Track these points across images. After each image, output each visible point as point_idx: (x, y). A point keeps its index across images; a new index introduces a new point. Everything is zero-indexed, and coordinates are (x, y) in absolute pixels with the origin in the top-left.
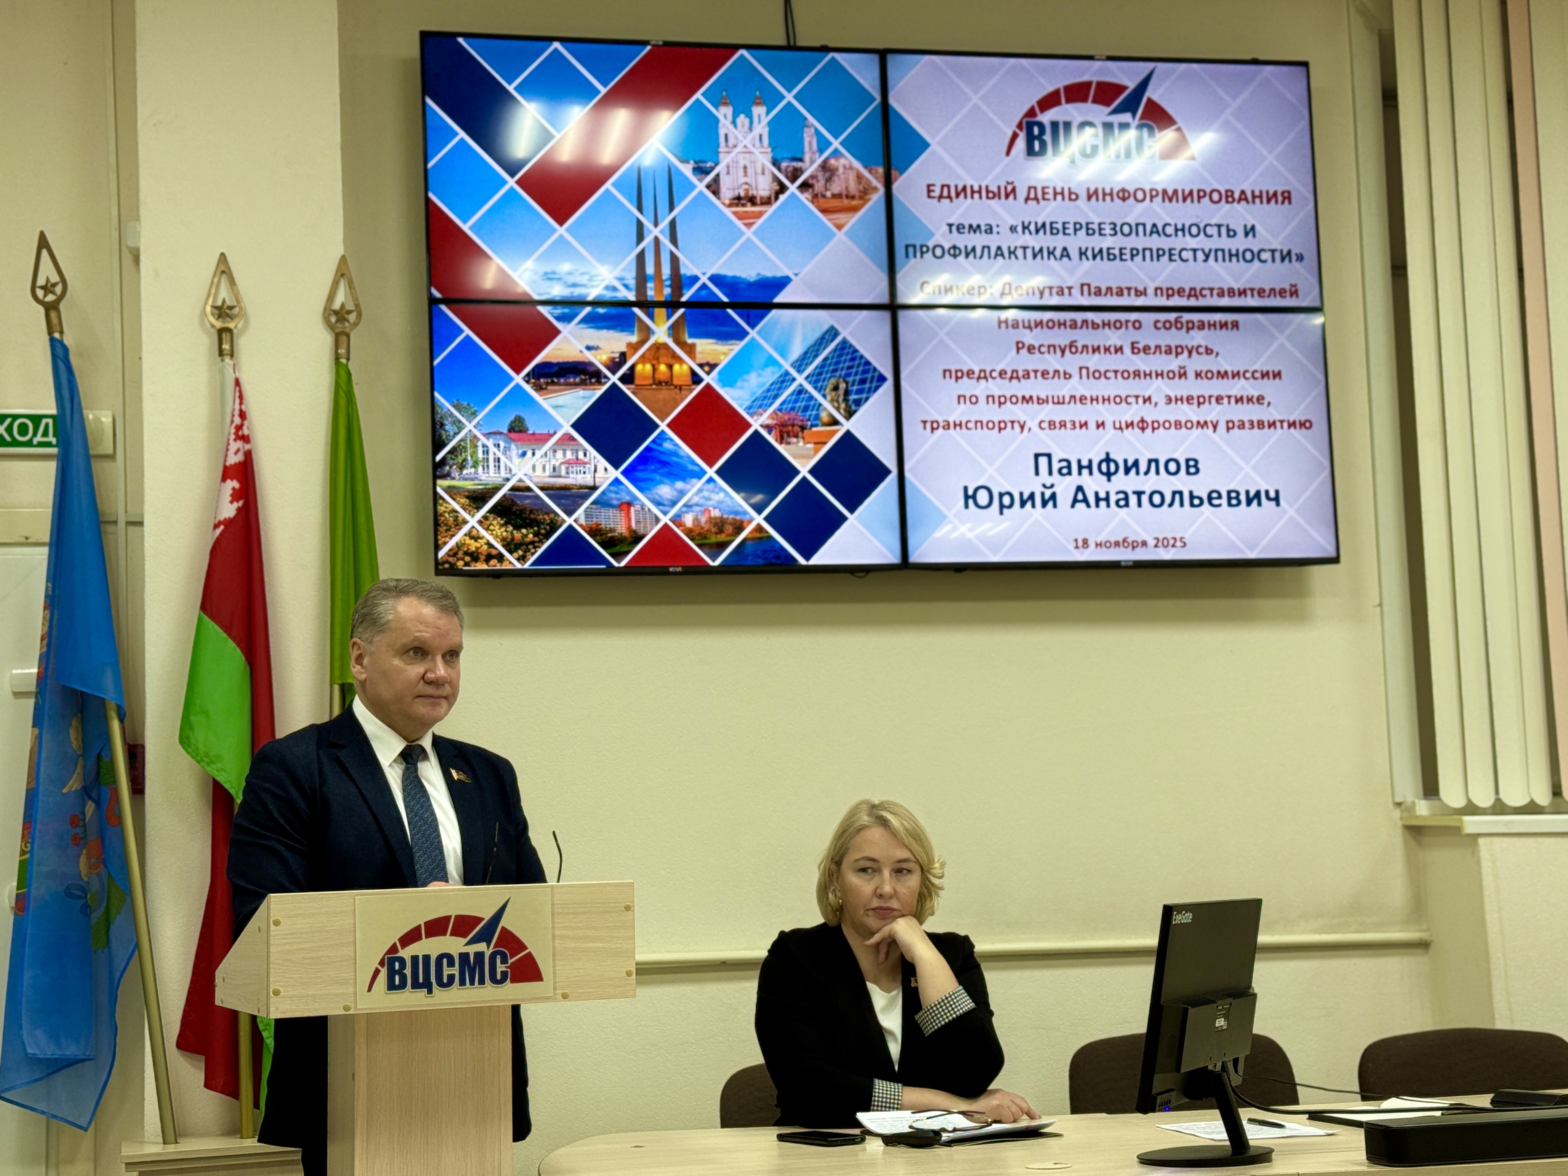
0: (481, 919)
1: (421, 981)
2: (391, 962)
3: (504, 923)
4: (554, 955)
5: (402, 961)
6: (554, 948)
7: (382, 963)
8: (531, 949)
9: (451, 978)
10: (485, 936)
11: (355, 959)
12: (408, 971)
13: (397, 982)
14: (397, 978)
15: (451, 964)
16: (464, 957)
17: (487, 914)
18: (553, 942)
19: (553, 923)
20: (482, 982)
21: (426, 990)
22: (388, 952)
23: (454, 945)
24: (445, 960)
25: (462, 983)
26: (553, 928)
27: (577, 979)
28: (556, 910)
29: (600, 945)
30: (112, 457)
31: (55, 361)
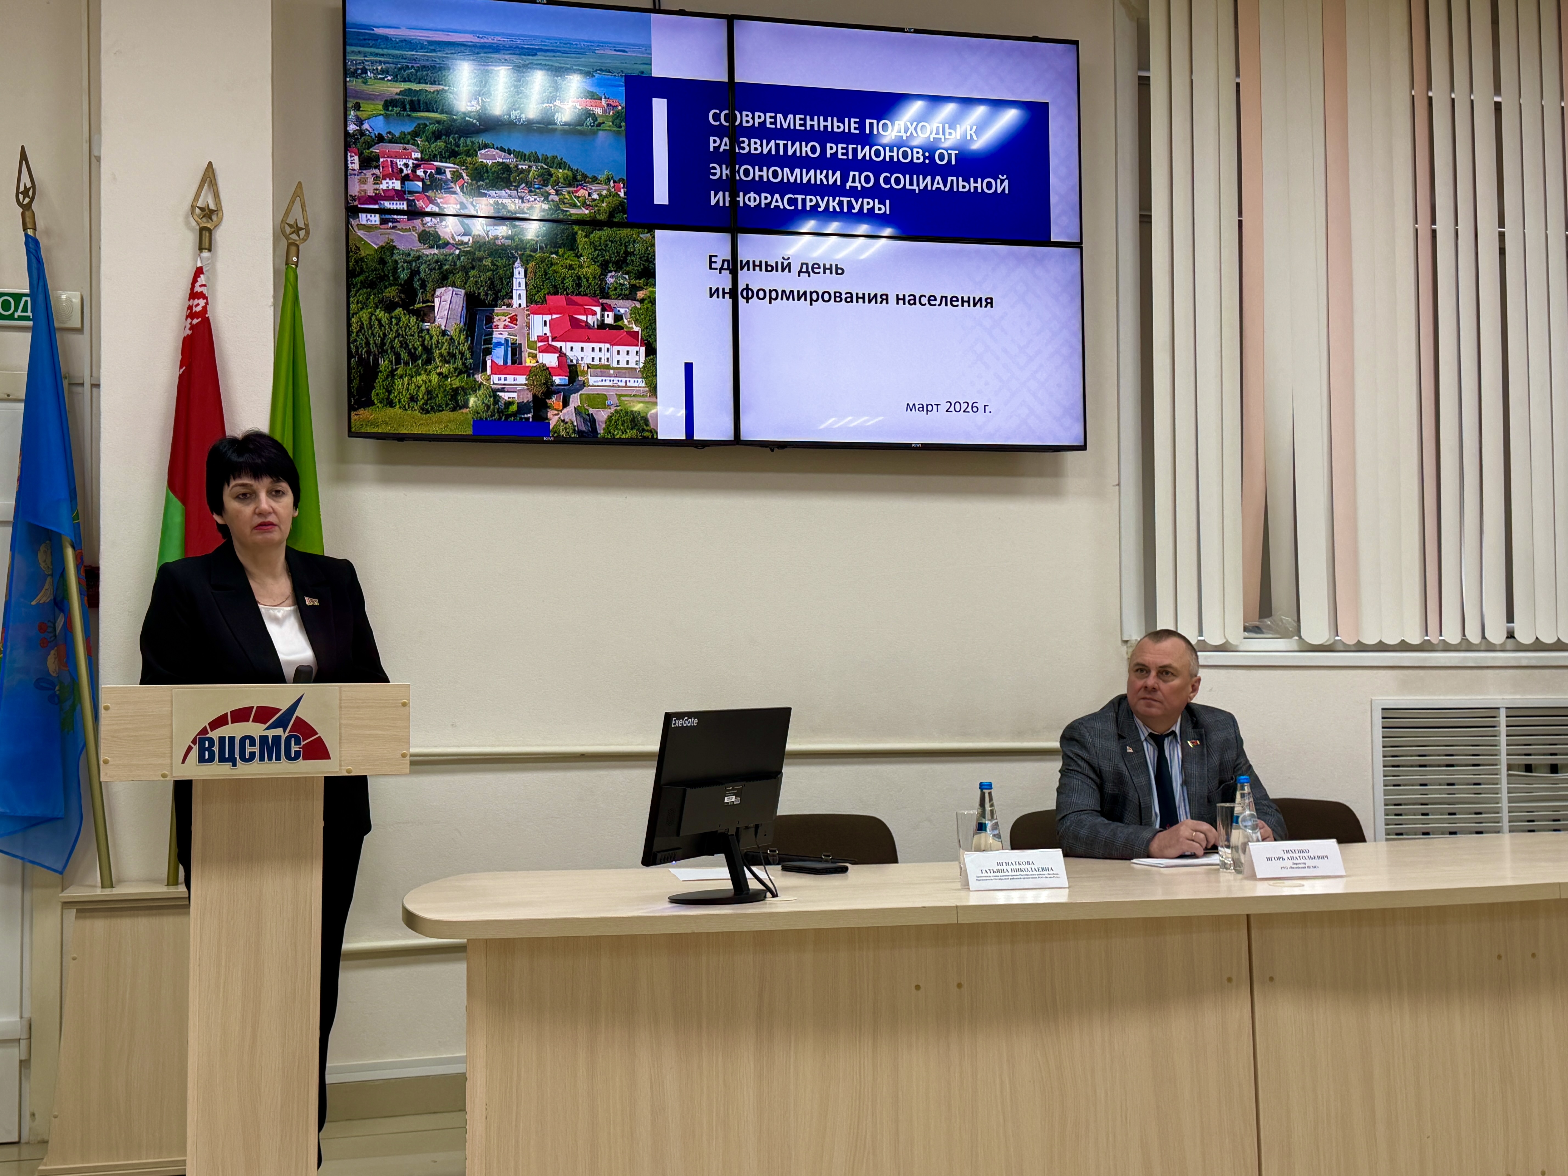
0: (279, 710)
1: (227, 756)
2: (202, 742)
3: (299, 713)
4: (340, 739)
5: (211, 741)
6: (340, 734)
7: (194, 742)
8: (321, 733)
9: (253, 755)
10: (282, 723)
11: (172, 738)
12: (216, 749)
13: (207, 757)
14: (207, 753)
16: (263, 739)
17: (284, 706)
18: (340, 729)
19: (340, 714)
20: (278, 758)
21: (231, 763)
22: (198, 734)
23: (256, 730)
24: (247, 741)
25: (262, 759)
26: (340, 718)
27: (359, 758)
28: (343, 705)
29: (380, 732)
30: (80, 330)
31: (28, 251)
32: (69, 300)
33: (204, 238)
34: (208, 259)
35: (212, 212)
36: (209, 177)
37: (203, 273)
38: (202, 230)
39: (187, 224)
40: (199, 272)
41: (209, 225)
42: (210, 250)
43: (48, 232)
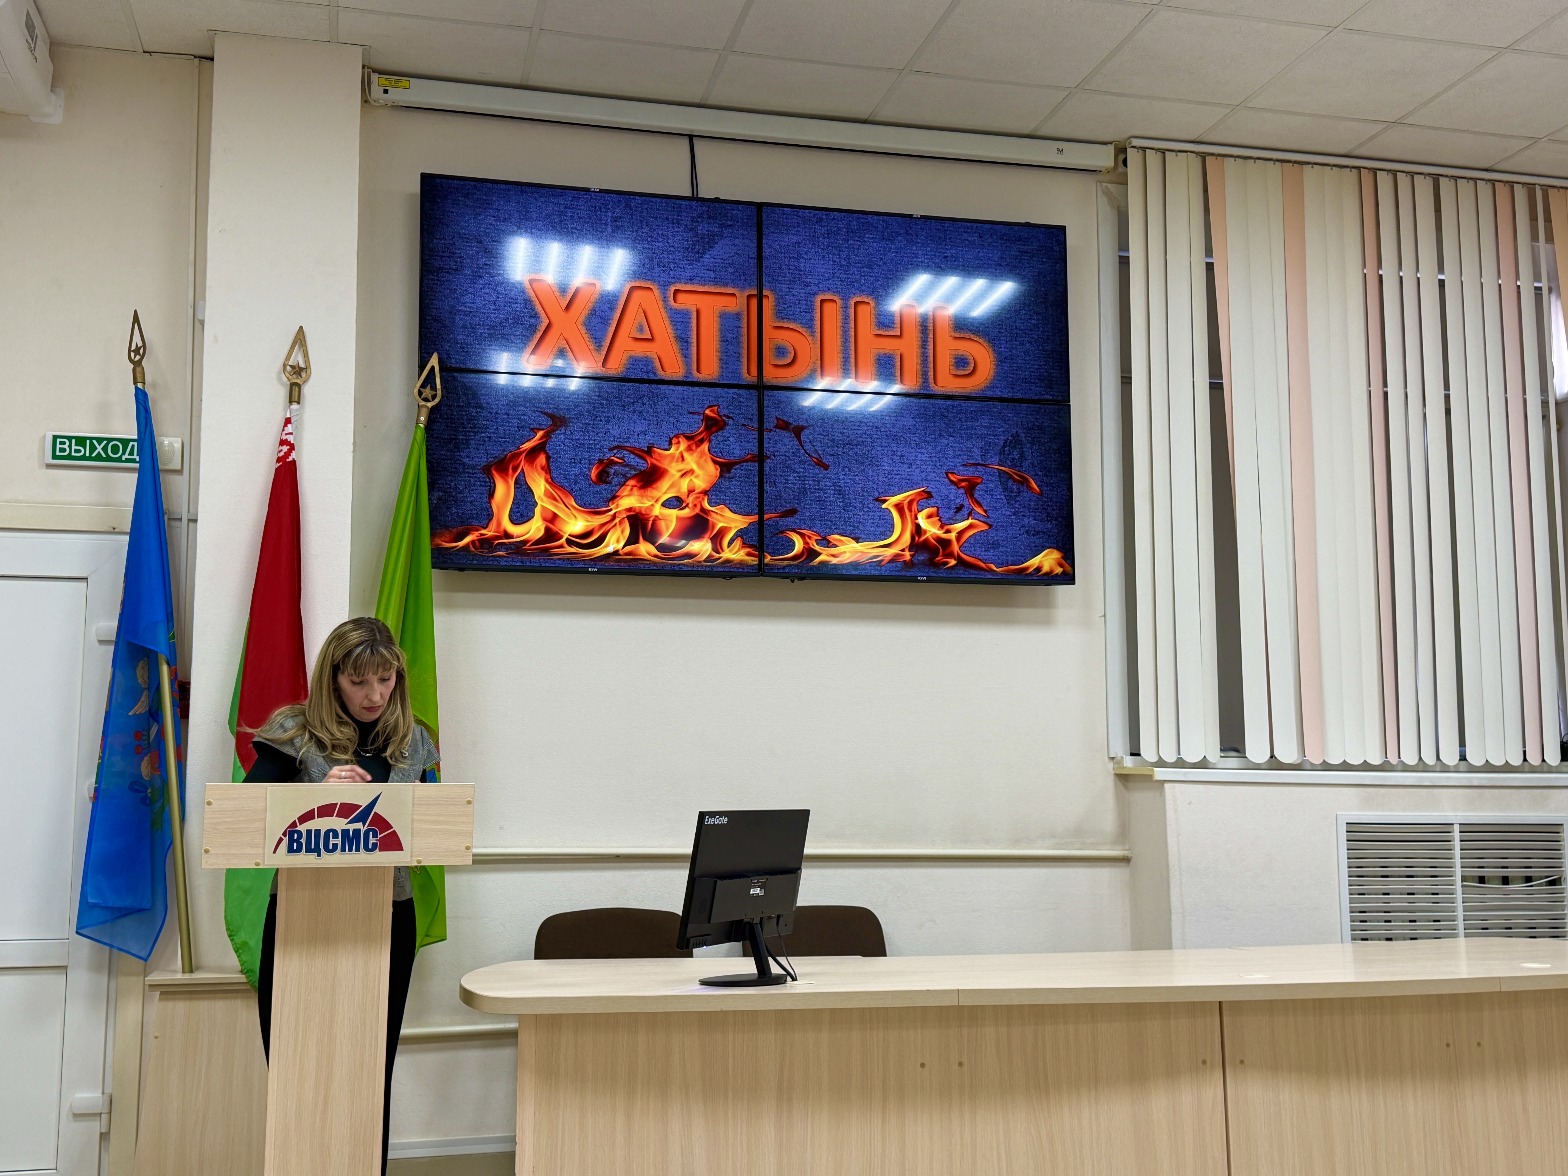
0: (360, 806)
1: (313, 847)
3: (376, 809)
4: (412, 833)
6: (412, 828)
7: (284, 834)
9: (335, 846)
10: (362, 818)
11: (265, 830)
12: (303, 841)
13: (295, 848)
14: (295, 844)
15: (336, 836)
16: (345, 832)
17: (364, 803)
18: (412, 824)
19: (413, 811)
20: (358, 850)
21: (316, 854)
22: (288, 828)
23: (339, 823)
24: (331, 834)
26: (412, 815)
27: (428, 850)
28: (416, 802)
29: (447, 827)
30: (180, 472)
31: (137, 402)
32: (171, 444)
33: (293, 393)
34: (297, 410)
35: (301, 369)
36: (300, 339)
37: (290, 423)
38: (292, 385)
39: (279, 379)
40: (288, 421)
41: (298, 381)
42: (299, 403)
43: (154, 386)
